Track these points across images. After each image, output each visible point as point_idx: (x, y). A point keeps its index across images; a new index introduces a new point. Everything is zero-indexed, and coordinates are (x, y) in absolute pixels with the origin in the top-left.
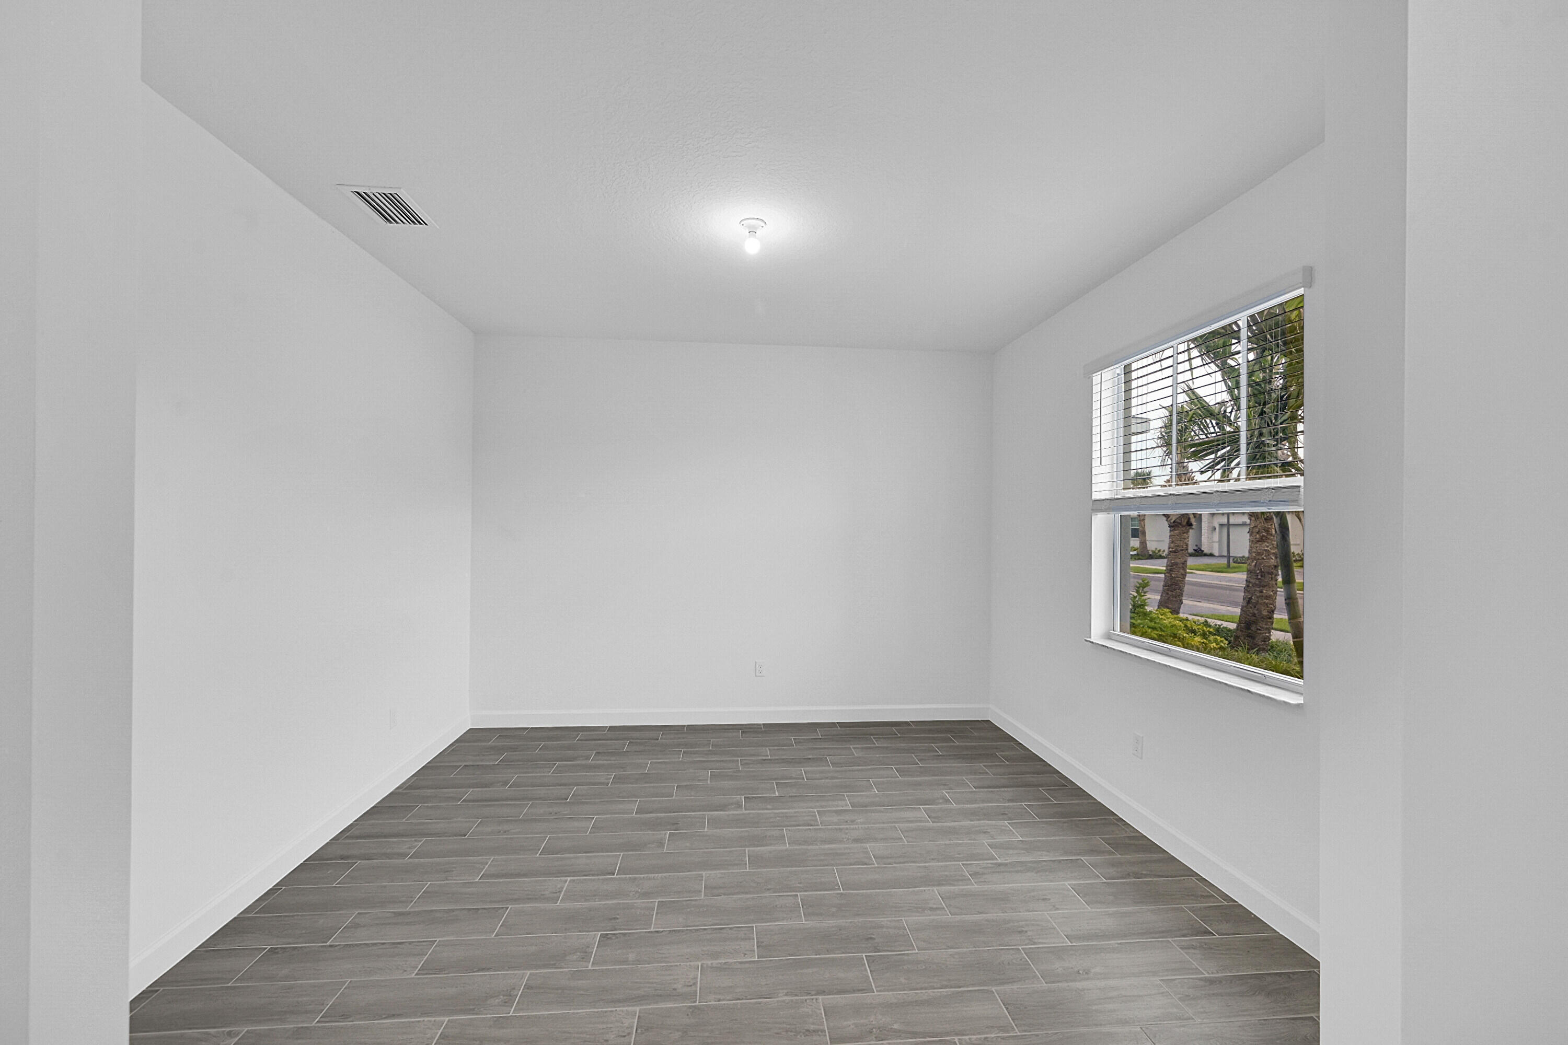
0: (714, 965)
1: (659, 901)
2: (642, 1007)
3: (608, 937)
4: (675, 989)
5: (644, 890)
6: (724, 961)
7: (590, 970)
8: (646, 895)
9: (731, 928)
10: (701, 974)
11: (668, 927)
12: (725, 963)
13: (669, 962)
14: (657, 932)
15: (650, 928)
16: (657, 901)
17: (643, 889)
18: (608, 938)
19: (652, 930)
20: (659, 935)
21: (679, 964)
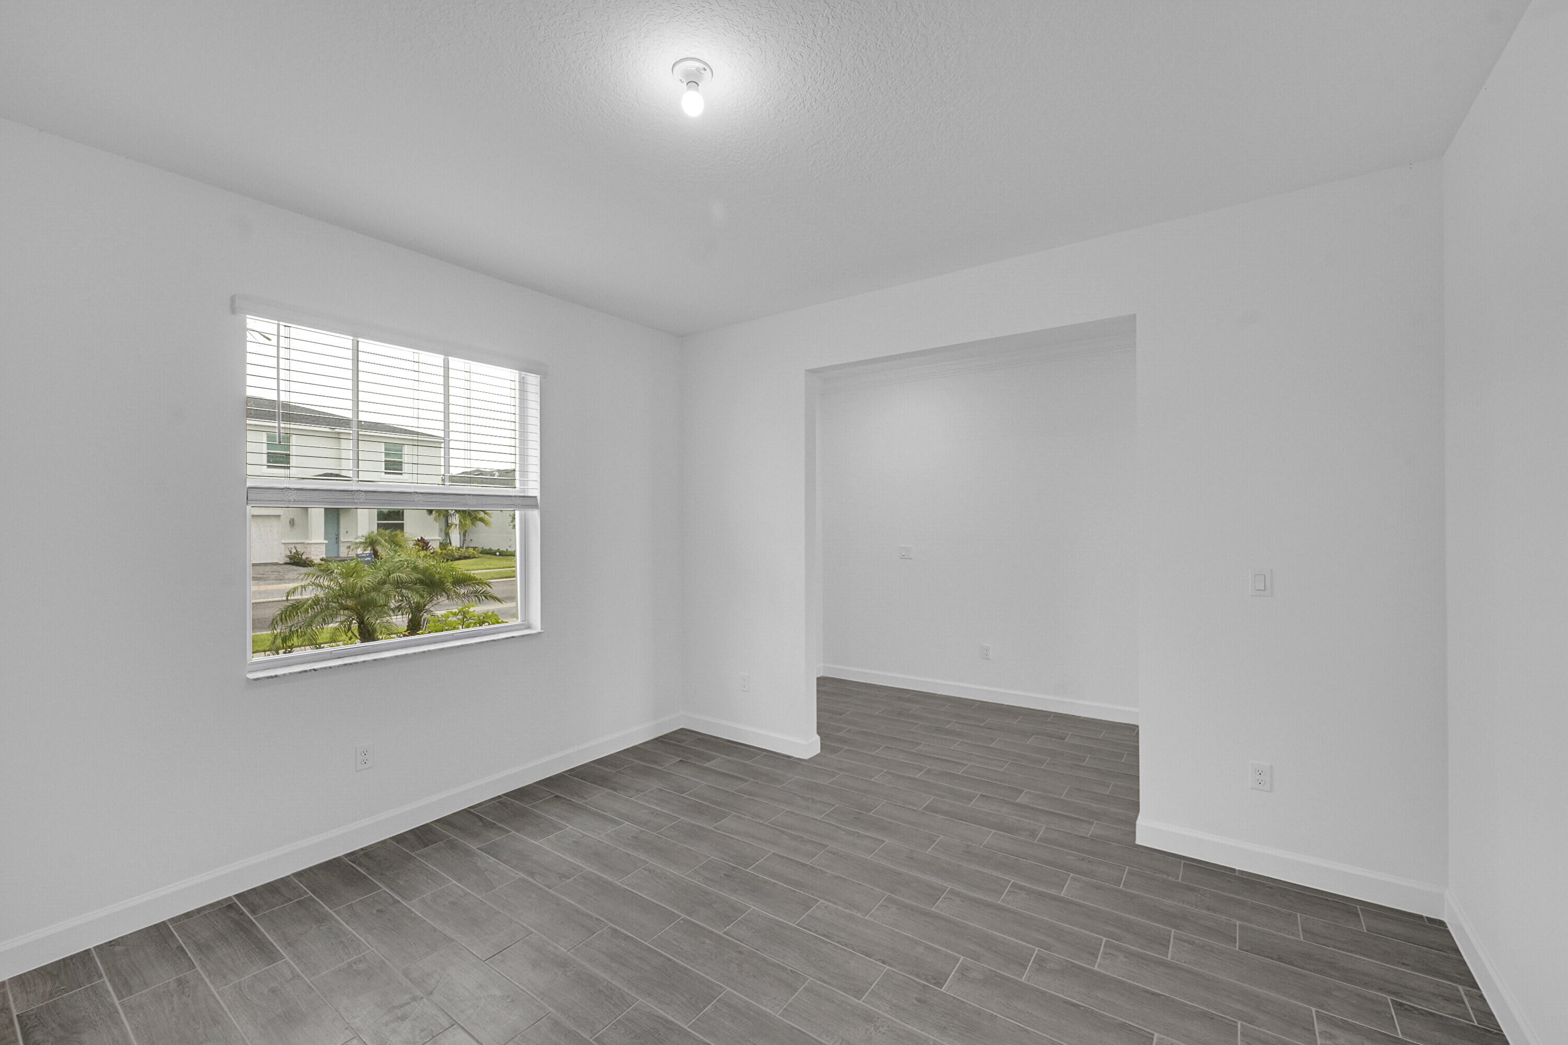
0: (856, 911)
1: (859, 1000)
2: (930, 909)
3: (934, 981)
4: (898, 909)
5: (868, 1027)
6: (847, 910)
7: (962, 955)
8: (868, 1018)
9: (816, 932)
10: (872, 910)
11: (870, 962)
12: (846, 909)
13: (891, 930)
14: (884, 962)
15: (888, 970)
16: (860, 1002)
17: (867, 1030)
18: (935, 979)
19: (887, 967)
20: (884, 958)
21: (883, 925)
